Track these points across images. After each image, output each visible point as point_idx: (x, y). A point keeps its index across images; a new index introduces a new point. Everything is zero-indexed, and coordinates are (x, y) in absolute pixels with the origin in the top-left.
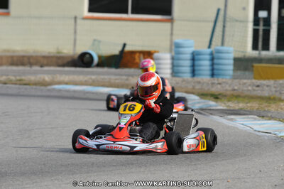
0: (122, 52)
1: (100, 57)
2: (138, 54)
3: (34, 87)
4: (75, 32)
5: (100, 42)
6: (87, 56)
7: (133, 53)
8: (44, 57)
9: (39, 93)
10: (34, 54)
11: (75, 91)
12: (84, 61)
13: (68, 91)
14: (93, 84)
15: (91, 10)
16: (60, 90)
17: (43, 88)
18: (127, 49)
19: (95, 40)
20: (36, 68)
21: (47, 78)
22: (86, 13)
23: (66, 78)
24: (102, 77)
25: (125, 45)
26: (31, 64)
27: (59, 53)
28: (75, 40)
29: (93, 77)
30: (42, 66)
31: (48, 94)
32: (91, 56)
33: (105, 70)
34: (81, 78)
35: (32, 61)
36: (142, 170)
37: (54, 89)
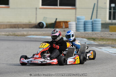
0: (56, 22)
1: (47, 24)
2: (62, 23)
3: (20, 37)
4: (36, 14)
5: (46, 18)
6: (41, 24)
7: (60, 22)
8: (24, 24)
9: (22, 39)
10: (20, 23)
11: (36, 38)
12: (40, 26)
13: (33, 38)
14: (44, 35)
15: (42, 5)
16: (30, 38)
17: (23, 37)
18: (58, 20)
19: (44, 17)
20: (21, 29)
21: (25, 33)
22: (41, 6)
23: (33, 33)
24: (48, 32)
25: (56, 19)
26: (18, 28)
27: (30, 23)
28: (36, 17)
29: (44, 32)
30: (23, 28)
31: (26, 39)
32: (43, 24)
33: (49, 29)
34: (39, 33)
35: (19, 26)
36: (64, 70)
37: (28, 38)
